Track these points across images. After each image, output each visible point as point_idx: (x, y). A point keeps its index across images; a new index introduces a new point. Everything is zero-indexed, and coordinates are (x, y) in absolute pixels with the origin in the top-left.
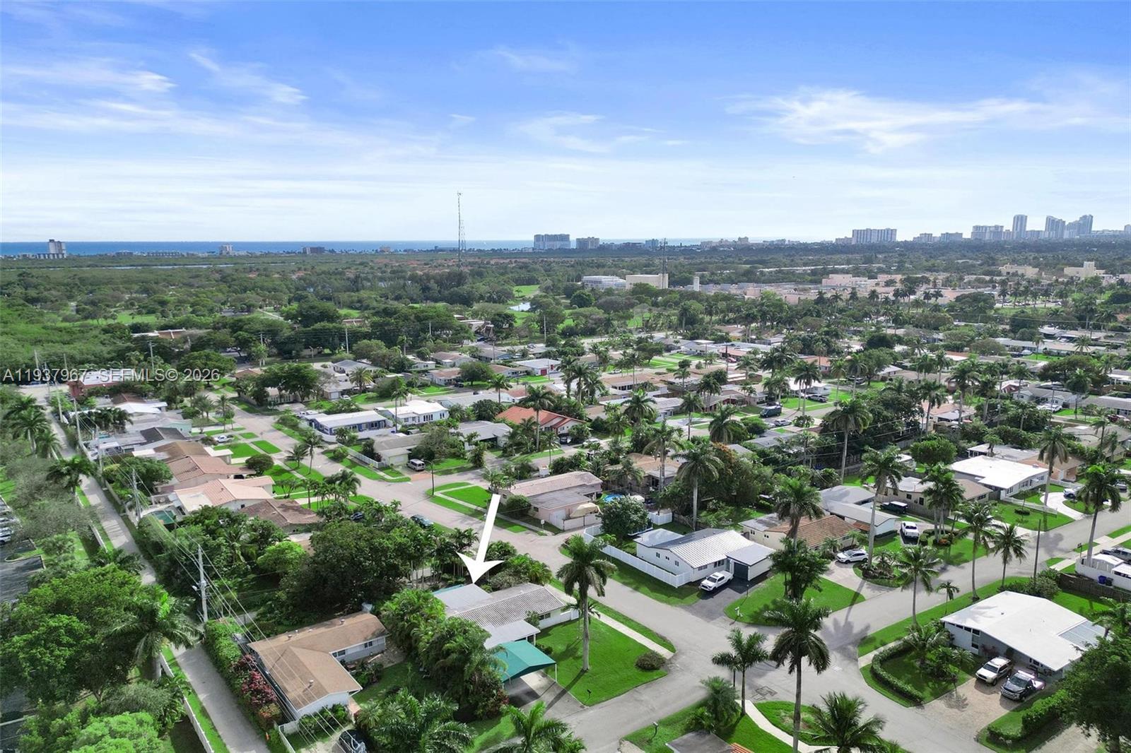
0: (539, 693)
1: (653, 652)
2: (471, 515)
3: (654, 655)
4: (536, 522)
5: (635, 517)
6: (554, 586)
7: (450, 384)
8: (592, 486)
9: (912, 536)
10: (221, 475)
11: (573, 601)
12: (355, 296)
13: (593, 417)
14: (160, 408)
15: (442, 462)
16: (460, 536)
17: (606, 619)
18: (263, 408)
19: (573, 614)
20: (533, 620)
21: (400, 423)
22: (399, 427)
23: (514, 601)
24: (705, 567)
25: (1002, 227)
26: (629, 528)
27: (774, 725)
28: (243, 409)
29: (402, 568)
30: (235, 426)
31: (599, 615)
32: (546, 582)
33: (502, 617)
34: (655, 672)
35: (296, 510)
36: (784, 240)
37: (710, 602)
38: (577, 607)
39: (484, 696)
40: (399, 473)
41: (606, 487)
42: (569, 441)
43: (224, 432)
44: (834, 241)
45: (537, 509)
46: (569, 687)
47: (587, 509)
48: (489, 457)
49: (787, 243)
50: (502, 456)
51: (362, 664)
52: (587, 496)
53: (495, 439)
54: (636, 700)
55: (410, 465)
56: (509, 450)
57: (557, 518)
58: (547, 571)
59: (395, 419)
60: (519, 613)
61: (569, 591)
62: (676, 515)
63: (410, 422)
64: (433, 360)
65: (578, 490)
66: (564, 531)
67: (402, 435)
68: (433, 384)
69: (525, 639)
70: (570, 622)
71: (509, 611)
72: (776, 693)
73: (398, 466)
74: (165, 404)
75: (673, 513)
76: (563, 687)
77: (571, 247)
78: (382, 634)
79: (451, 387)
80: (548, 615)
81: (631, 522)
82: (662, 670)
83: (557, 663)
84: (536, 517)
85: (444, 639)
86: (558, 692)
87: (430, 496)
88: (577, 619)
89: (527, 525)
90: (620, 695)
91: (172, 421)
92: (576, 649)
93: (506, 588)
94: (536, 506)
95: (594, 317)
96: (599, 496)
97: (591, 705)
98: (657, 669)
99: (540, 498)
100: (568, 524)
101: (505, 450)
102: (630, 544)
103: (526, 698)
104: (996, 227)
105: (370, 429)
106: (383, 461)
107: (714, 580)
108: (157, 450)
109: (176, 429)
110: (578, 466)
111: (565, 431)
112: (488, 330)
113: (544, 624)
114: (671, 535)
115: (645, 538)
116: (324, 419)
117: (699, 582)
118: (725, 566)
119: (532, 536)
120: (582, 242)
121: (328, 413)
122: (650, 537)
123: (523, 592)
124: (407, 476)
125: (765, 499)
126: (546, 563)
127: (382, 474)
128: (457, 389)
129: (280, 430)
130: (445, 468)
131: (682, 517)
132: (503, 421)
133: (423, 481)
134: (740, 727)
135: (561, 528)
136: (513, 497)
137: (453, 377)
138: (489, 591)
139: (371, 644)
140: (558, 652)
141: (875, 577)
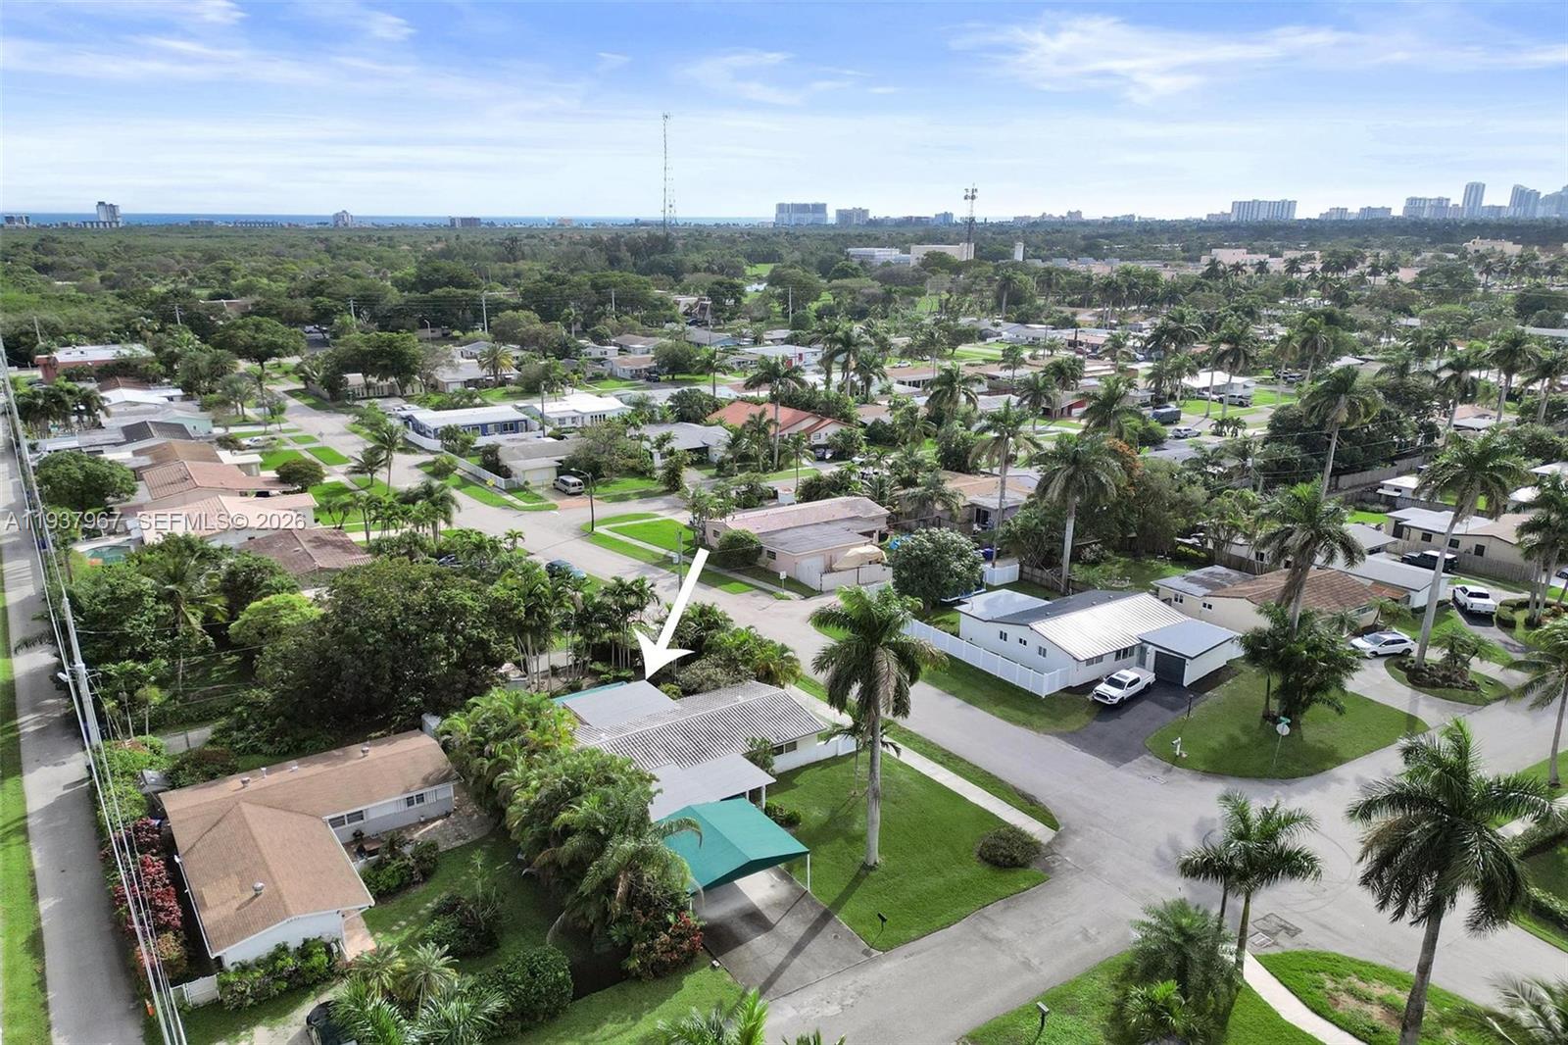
0: (772, 916)
1: (1014, 830)
2: (658, 565)
3: (1016, 834)
4: (771, 576)
5: (957, 566)
6: (803, 688)
7: (639, 377)
8: (873, 519)
9: (1483, 610)
10: (228, 491)
11: (846, 720)
12: (510, 268)
13: (869, 420)
14: (171, 399)
15: (615, 482)
16: (621, 589)
17: (911, 758)
18: (339, 403)
19: (844, 745)
20: (760, 756)
21: (552, 425)
22: (549, 430)
23: (722, 717)
24: (1100, 658)
25: (1448, 200)
26: (946, 587)
27: (1318, 1013)
28: (308, 405)
29: (495, 648)
30: (284, 426)
31: (897, 750)
32: (786, 679)
33: (695, 747)
34: (1021, 873)
35: (339, 547)
36: (1133, 216)
37: (1114, 726)
38: (853, 731)
39: (645, 928)
40: (539, 498)
41: (895, 522)
42: (828, 456)
43: (265, 433)
44: (1205, 218)
45: (772, 555)
46: (838, 904)
47: (863, 555)
48: (691, 477)
49: (1136, 220)
50: (717, 476)
51: (392, 843)
52: (864, 534)
53: (704, 450)
54: (985, 937)
55: (560, 485)
56: (728, 467)
57: (809, 570)
58: (791, 659)
59: (543, 419)
60: (732, 740)
61: (836, 698)
62: (1027, 569)
63: (569, 424)
64: (615, 345)
65: (847, 524)
66: (820, 593)
67: (551, 440)
68: (612, 376)
69: (743, 795)
70: (836, 760)
71: (713, 736)
72: (1298, 931)
73: (539, 487)
74: (179, 392)
75: (1021, 566)
76: (824, 903)
77: (829, 222)
78: (445, 779)
79: (641, 381)
80: (792, 746)
81: (951, 576)
82: (1035, 869)
83: (813, 850)
84: (771, 568)
85: (560, 799)
86: (814, 915)
87: (588, 533)
88: (851, 755)
89: (755, 582)
90: (949, 925)
91: (179, 413)
92: (849, 819)
93: (708, 691)
94: (772, 549)
95: (866, 291)
96: (883, 537)
97: (887, 947)
98: (1024, 866)
99: (781, 537)
100: (829, 581)
101: (720, 466)
102: (946, 617)
103: (744, 929)
104: (1440, 200)
105: (501, 433)
106: (513, 479)
107: (1118, 684)
108: (136, 453)
109: (182, 426)
110: (846, 489)
111: (823, 441)
112: (703, 308)
113: (782, 763)
114: (1023, 601)
115: (976, 604)
116: (427, 416)
117: (1089, 686)
118: (1135, 658)
119: (764, 600)
120: (843, 215)
121: (437, 408)
122: (987, 604)
123: (741, 699)
124: (552, 501)
125: (1186, 545)
126: (788, 645)
127: (509, 498)
128: (649, 383)
129: (356, 432)
130: (618, 492)
131: (1038, 572)
132: (720, 423)
133: (576, 510)
134: (1237, 1017)
135: (817, 587)
136: (731, 533)
137: (644, 366)
138: (674, 696)
139: (420, 798)
140: (813, 824)
141: (1434, 685)
